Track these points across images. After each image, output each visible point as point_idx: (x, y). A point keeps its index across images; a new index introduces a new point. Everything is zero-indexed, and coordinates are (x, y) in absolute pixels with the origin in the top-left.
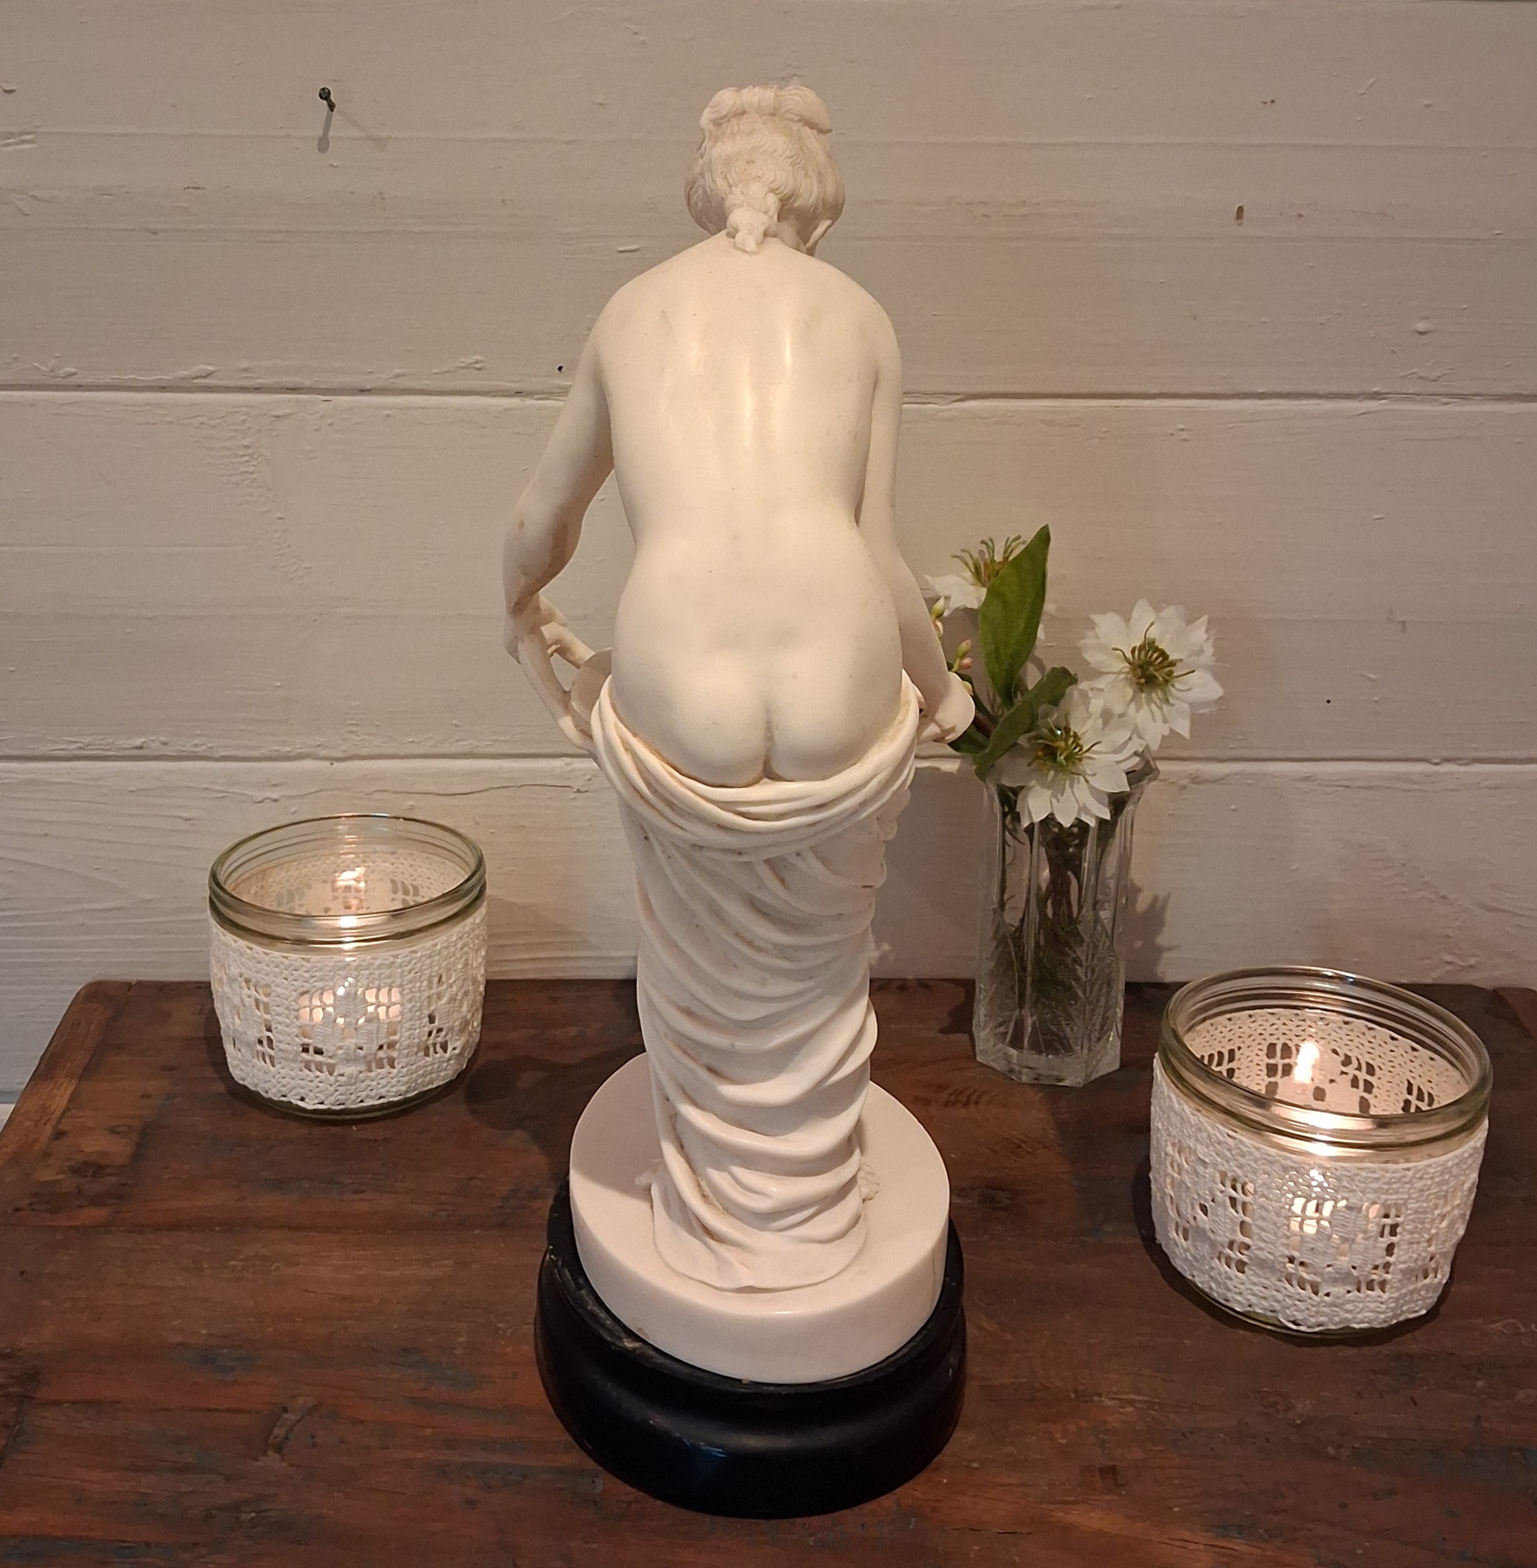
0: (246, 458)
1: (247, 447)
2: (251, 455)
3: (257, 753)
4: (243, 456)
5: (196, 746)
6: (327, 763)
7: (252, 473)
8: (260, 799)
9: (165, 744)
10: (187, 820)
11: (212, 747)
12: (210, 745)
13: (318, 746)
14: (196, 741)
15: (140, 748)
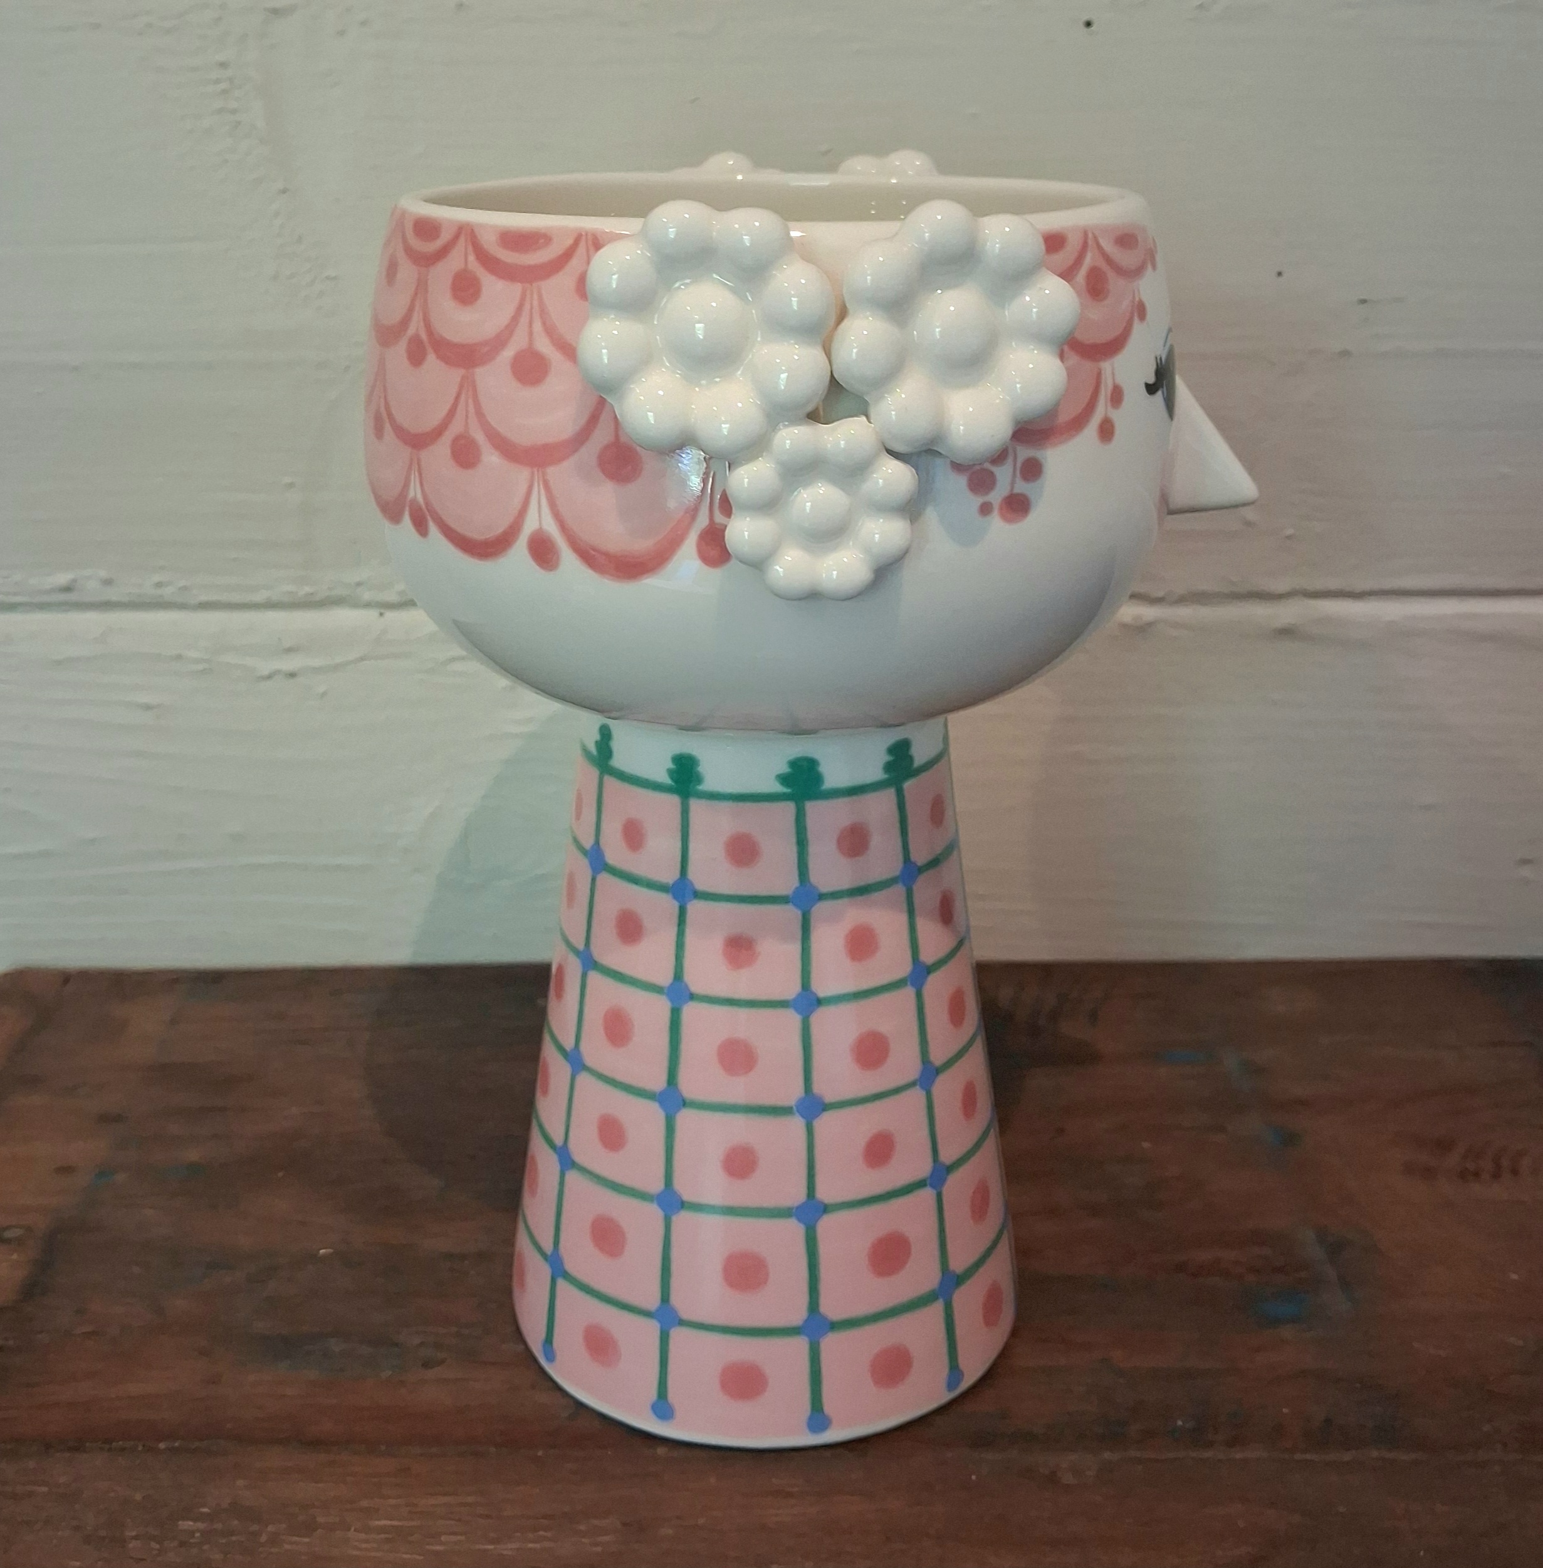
0: (223, 86)
1: (223, 65)
2: (231, 80)
3: (259, 597)
4: (217, 81)
5: (159, 585)
6: (373, 614)
7: (234, 112)
8: (266, 673)
9: (108, 582)
10: (148, 707)
11: (185, 588)
12: (182, 583)
13: (359, 584)
14: (157, 578)
15: (68, 589)
